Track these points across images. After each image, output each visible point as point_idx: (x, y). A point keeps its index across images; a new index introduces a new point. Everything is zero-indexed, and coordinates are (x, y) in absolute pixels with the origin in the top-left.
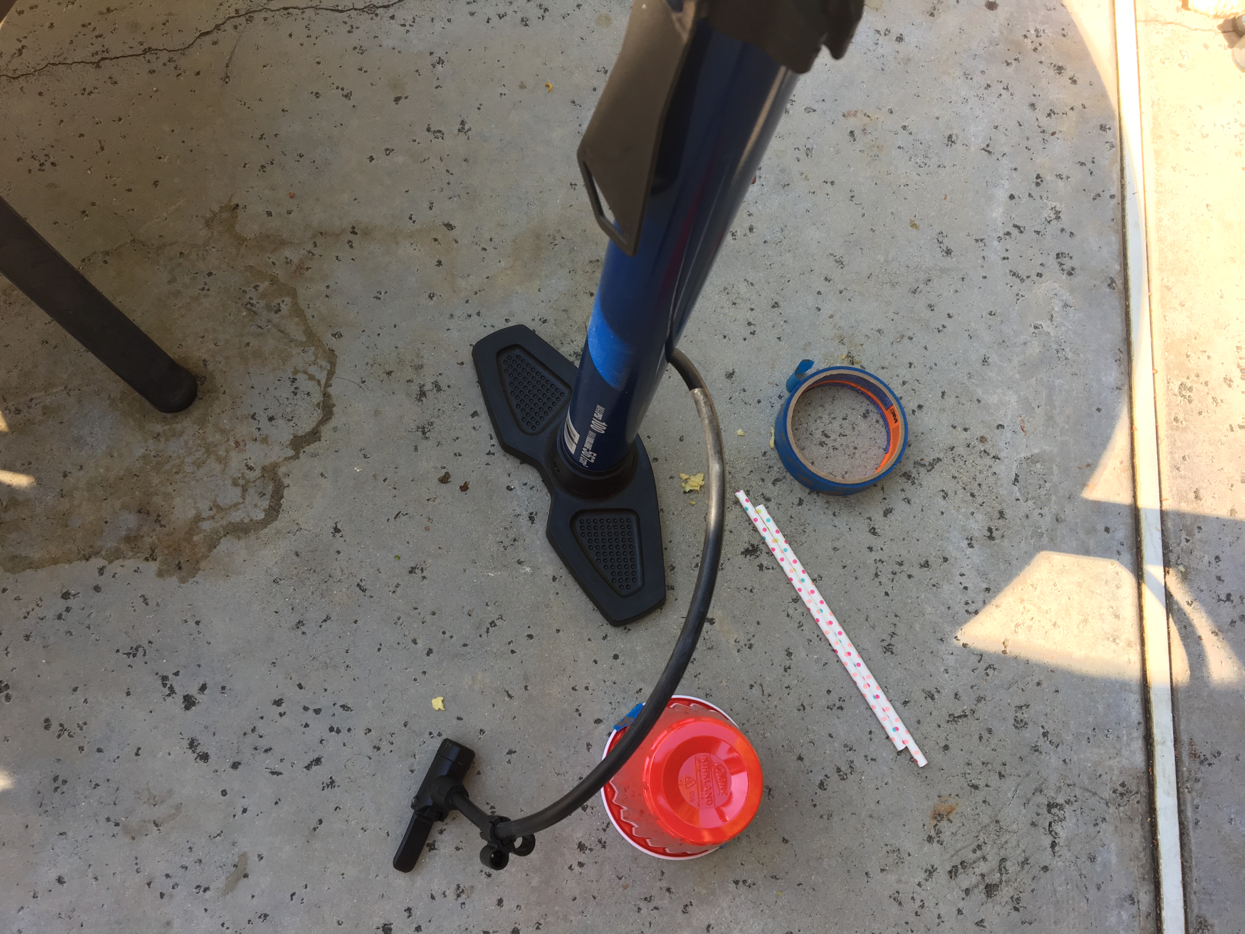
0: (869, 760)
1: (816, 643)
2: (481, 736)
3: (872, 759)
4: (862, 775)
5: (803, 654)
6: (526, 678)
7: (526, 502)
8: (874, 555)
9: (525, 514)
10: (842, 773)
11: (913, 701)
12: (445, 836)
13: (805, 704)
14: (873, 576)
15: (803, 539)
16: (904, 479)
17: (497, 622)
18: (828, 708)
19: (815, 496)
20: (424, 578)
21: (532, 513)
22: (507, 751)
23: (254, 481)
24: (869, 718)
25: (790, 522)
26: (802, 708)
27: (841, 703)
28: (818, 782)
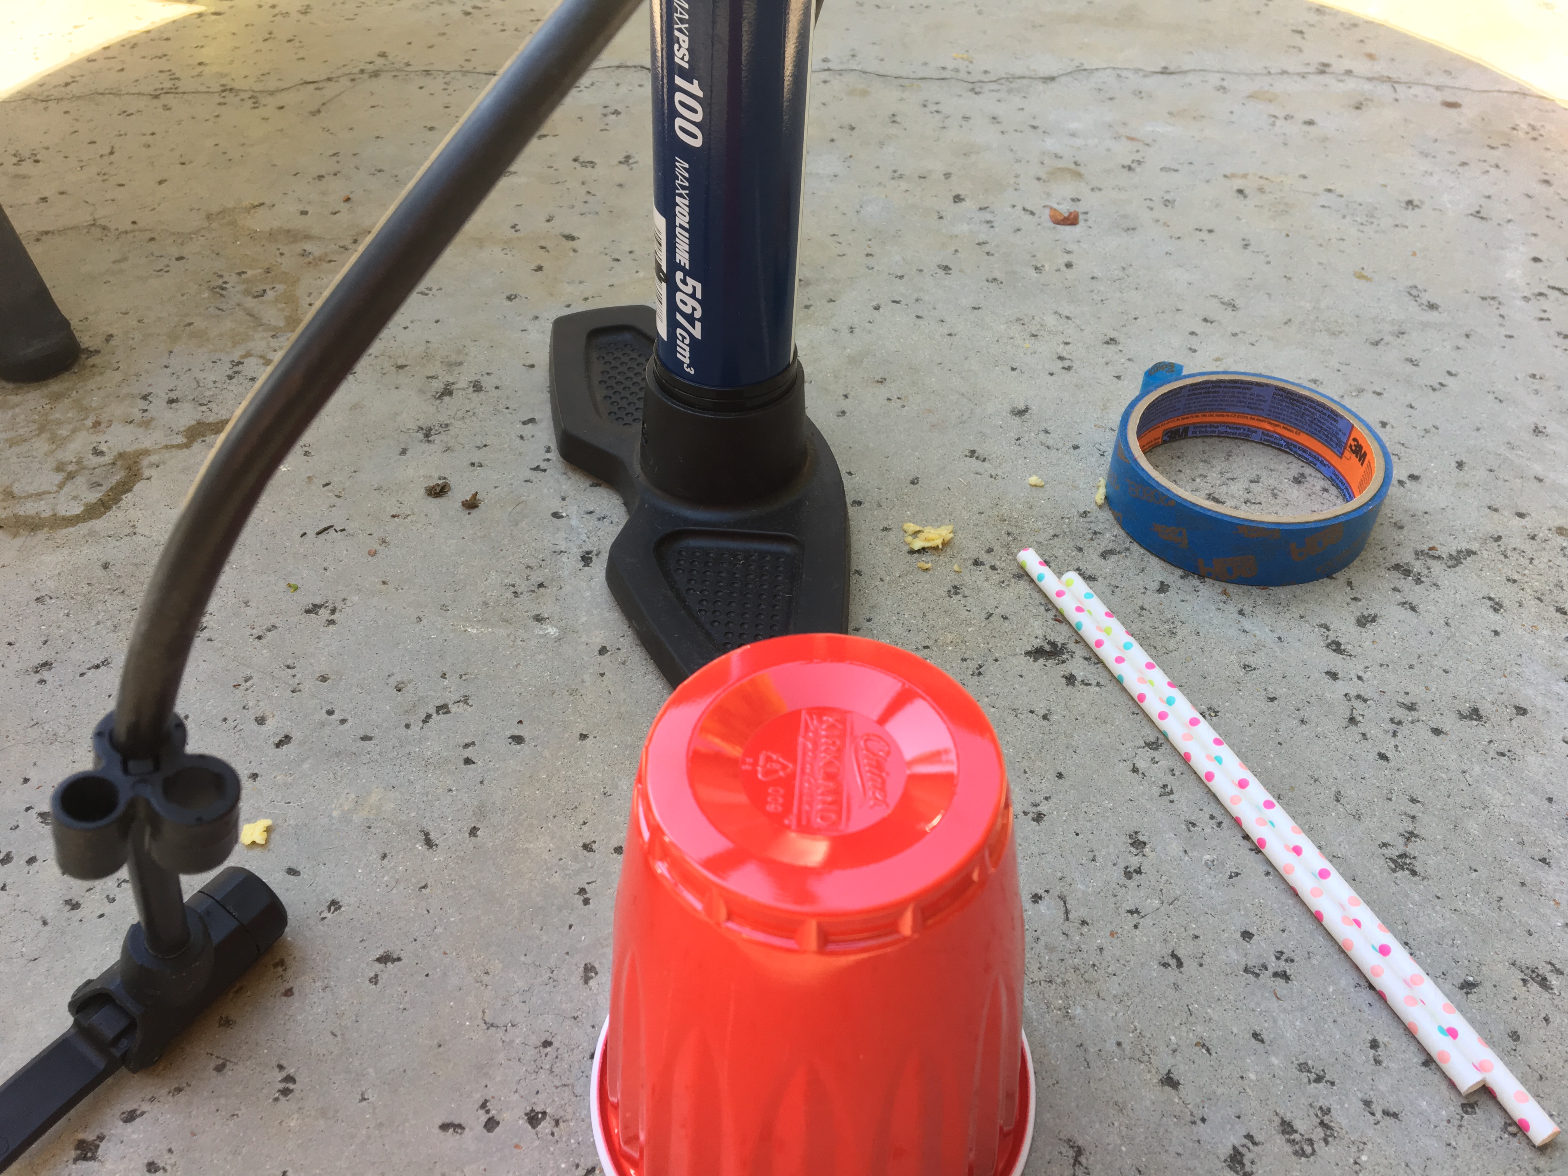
0: (1379, 1115)
1: (1208, 830)
2: (329, 915)
3: (1386, 1113)
4: (1360, 1151)
5: (1175, 848)
6: (481, 812)
7: (584, 537)
8: (1341, 687)
9: (576, 552)
10: (1296, 1136)
11: (1488, 985)
12: (134, 1132)
13: (1180, 953)
14: (1345, 723)
15: (1172, 645)
16: (1396, 574)
17: (453, 708)
18: (1246, 970)
19: (1196, 582)
20: (332, 622)
21: (588, 553)
22: (380, 952)
23: (94, 469)
24: (1365, 1008)
25: (1140, 615)
26: (1173, 962)
27: (1282, 965)
28: (1225, 1151)
